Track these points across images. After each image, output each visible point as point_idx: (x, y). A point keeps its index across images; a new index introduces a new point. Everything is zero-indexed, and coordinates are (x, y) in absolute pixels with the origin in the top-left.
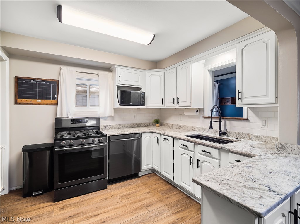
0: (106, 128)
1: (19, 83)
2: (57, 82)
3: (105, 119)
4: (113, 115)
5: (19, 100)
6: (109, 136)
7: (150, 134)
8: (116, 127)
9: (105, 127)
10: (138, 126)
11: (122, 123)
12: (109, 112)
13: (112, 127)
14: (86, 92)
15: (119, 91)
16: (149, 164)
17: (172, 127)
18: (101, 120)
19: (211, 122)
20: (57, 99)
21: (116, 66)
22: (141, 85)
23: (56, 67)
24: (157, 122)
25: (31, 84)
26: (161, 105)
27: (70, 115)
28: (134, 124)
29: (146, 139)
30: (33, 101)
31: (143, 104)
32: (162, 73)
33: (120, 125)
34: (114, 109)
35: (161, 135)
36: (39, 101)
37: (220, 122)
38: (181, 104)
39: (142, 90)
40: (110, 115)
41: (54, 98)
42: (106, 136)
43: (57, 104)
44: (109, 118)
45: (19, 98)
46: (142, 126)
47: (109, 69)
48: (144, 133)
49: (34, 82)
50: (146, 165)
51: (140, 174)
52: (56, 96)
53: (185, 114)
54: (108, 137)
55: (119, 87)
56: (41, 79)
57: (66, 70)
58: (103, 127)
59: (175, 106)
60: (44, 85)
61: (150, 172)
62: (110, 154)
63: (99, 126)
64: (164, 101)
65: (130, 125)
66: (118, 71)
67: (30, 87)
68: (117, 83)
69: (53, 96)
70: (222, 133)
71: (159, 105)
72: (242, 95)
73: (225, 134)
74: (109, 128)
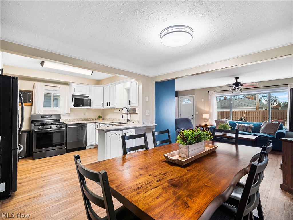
2: (32, 92)
3: (64, 115)
4: (69, 113)
6: (67, 124)
7: (93, 124)
8: (72, 121)
9: (64, 120)
10: (87, 120)
11: (76, 118)
12: (67, 111)
13: (69, 120)
14: (51, 96)
15: (74, 98)
16: (93, 142)
17: (109, 120)
18: (61, 115)
19: (122, 115)
21: (72, 83)
22: (89, 94)
23: (32, 83)
24: (100, 117)
26: (101, 107)
27: (41, 112)
28: (84, 119)
29: (91, 126)
31: (90, 106)
32: (102, 88)
33: (74, 119)
34: (70, 109)
35: (99, 123)
37: (128, 115)
38: (111, 106)
39: (89, 98)
40: (68, 113)
41: (29, 102)
42: (65, 124)
43: (32, 105)
44: (67, 115)
47: (67, 84)
48: (89, 123)
50: (91, 142)
51: (87, 148)
52: (31, 101)
53: (115, 112)
55: (73, 96)
56: (21, 90)
57: (38, 84)
58: (62, 120)
59: (109, 107)
60: (23, 94)
61: (94, 147)
62: (67, 142)
63: (60, 120)
64: (103, 104)
65: (82, 120)
66: (73, 86)
68: (73, 93)
69: (29, 101)
70: (128, 121)
71: (100, 107)
72: (131, 102)
73: (130, 121)
74: (67, 120)
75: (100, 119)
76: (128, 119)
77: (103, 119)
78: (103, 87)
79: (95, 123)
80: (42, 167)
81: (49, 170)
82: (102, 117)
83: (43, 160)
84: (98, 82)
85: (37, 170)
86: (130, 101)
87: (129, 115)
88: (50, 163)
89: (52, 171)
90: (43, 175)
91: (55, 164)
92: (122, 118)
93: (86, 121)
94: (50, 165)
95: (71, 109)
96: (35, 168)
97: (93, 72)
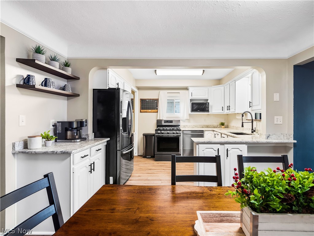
0: (184, 126)
1: (142, 102)
2: (157, 100)
3: (184, 121)
4: (188, 118)
5: (142, 111)
11: (195, 124)
12: (186, 116)
14: (173, 102)
15: (191, 104)
18: (180, 121)
19: (243, 123)
20: (157, 109)
21: (189, 87)
22: (207, 98)
23: (157, 92)
24: (222, 124)
25: (146, 102)
26: (222, 111)
27: (164, 118)
28: (204, 125)
30: (147, 111)
31: (208, 111)
33: (194, 126)
36: (150, 111)
37: (252, 122)
38: (231, 110)
43: (158, 112)
44: (186, 120)
45: (142, 109)
46: (211, 127)
47: (187, 89)
49: (147, 100)
52: (157, 108)
54: (182, 131)
55: (191, 100)
56: (151, 99)
57: (162, 92)
58: (182, 127)
59: (229, 112)
60: (152, 102)
63: (180, 125)
65: (202, 126)
66: (191, 89)
67: (146, 104)
68: (190, 97)
69: (156, 108)
70: (253, 131)
71: (220, 111)
72: (252, 104)
73: (255, 131)
74: (187, 127)
75: (223, 127)
76: (252, 129)
77: (227, 127)
78: (223, 87)
79: (214, 131)
80: (155, 169)
81: (156, 175)
82: (225, 124)
83: (160, 163)
84: (219, 82)
85: (150, 171)
86: (250, 103)
87: (254, 123)
88: (162, 168)
89: (158, 176)
90: (149, 178)
91: (166, 169)
92: (243, 126)
93: (206, 127)
94: (162, 169)
95: (190, 114)
96: (150, 169)
97: (204, 71)
